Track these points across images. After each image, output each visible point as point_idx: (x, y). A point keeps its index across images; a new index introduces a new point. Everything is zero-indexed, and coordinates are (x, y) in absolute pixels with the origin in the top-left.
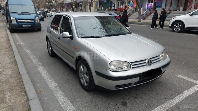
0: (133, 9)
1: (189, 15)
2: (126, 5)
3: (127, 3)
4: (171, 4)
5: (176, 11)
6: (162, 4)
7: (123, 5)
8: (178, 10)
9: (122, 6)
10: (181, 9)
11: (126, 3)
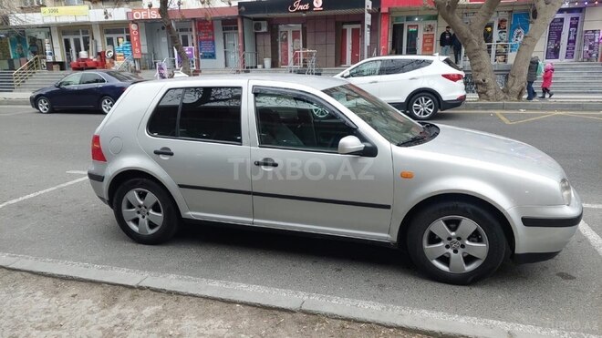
0: (132, 63)
1: (342, 76)
2: (100, 50)
3: (103, 43)
4: (244, 50)
5: (256, 67)
6: (214, 49)
7: (87, 49)
8: (259, 66)
9: (83, 54)
10: (268, 62)
11: (100, 44)
